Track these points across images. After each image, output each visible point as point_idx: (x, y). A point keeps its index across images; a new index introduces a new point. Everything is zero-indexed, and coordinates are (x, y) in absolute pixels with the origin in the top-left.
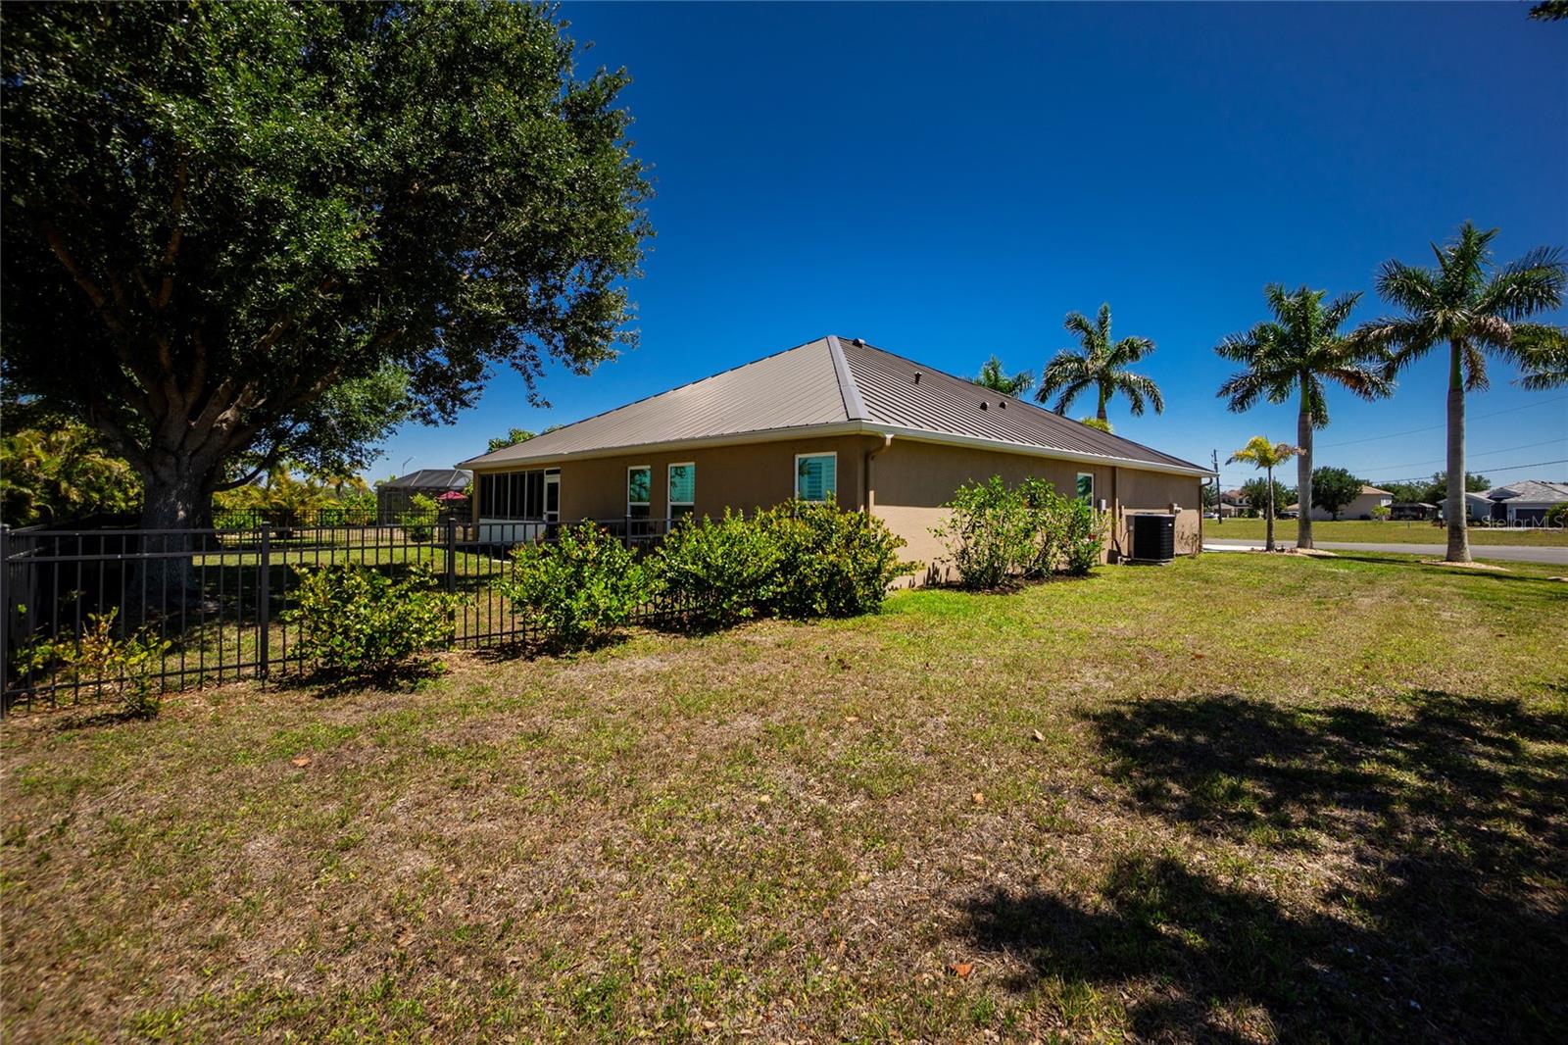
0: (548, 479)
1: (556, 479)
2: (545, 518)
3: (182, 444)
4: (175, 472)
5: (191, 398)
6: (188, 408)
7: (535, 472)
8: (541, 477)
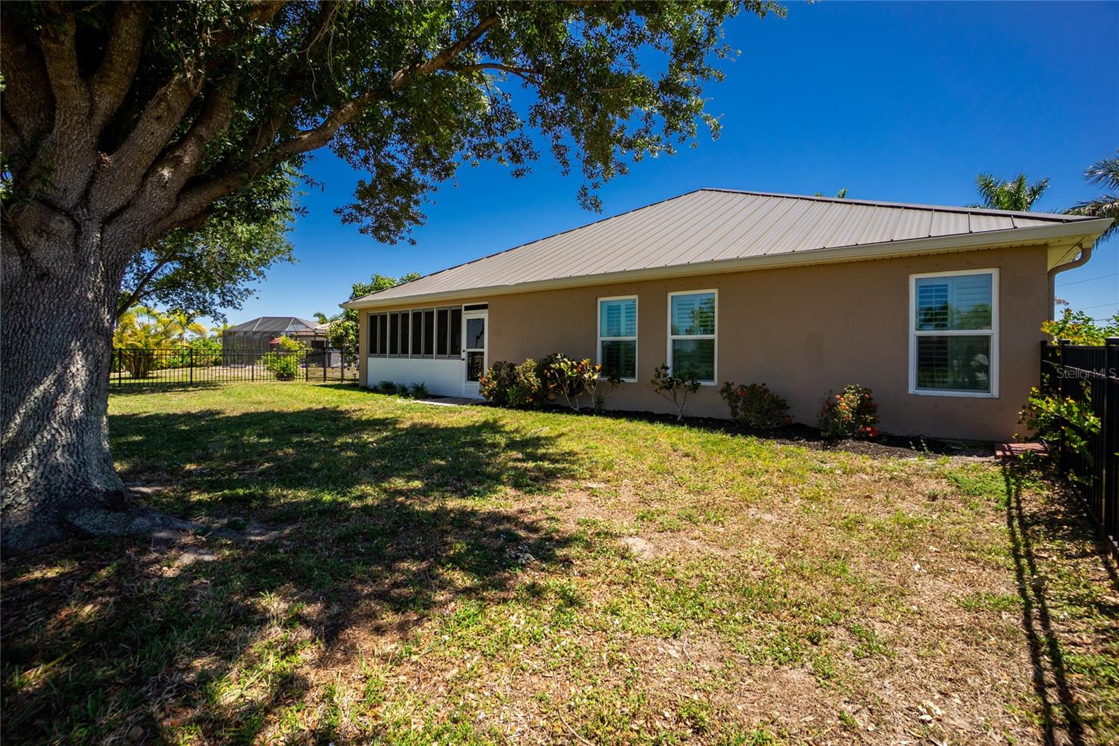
0: (466, 316)
1: (481, 315)
2: (464, 355)
3: (85, 196)
5: (107, 100)
6: (98, 119)
7: (448, 309)
8: (457, 314)
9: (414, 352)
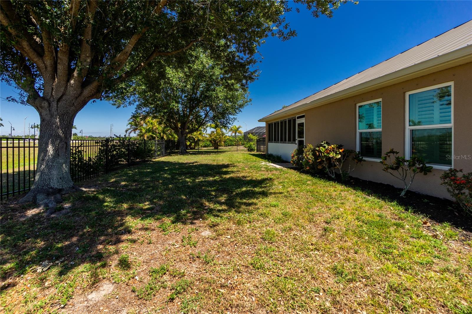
0: (298, 121)
1: (303, 120)
2: (297, 142)
4: (48, 112)
7: (291, 119)
8: (294, 121)
9: (281, 141)
